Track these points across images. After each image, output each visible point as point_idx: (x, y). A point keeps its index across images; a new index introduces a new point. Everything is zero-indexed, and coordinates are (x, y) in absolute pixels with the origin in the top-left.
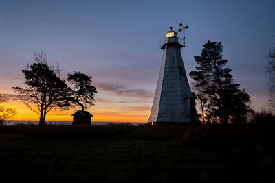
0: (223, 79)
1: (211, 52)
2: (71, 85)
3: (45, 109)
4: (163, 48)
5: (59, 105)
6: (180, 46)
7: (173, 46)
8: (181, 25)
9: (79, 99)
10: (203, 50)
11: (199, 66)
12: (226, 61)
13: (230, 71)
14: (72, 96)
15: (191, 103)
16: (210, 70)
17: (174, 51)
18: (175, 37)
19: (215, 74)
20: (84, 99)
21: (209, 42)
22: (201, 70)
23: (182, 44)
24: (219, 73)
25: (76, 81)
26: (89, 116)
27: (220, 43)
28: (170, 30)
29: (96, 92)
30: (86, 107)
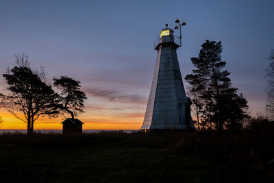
0: (221, 83)
1: (209, 53)
2: (59, 90)
3: (33, 117)
4: (157, 48)
5: (47, 113)
6: (176, 46)
7: (169, 46)
9: (68, 106)
10: (201, 51)
11: (196, 68)
12: (225, 63)
13: (229, 74)
14: (60, 103)
15: (186, 109)
16: (207, 73)
17: (170, 52)
18: (171, 36)
19: (212, 77)
20: (73, 106)
22: (197, 74)
23: (178, 44)
24: (216, 77)
25: (64, 86)
26: (80, 124)
27: (220, 43)
29: (86, 98)
30: (76, 115)
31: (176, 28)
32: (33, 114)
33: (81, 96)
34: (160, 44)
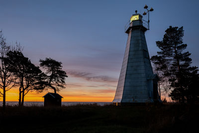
0: (182, 63)
1: (173, 36)
2: (44, 70)
3: (23, 91)
4: (128, 32)
5: (36, 88)
6: (145, 30)
7: (138, 29)
8: (146, 7)
9: (52, 83)
10: (165, 36)
11: (160, 50)
12: (186, 45)
13: (190, 54)
14: (46, 80)
15: (154, 84)
16: (169, 55)
17: (139, 34)
18: (140, 20)
19: (175, 58)
20: (56, 82)
21: (171, 27)
22: (161, 55)
23: (146, 27)
24: (178, 57)
25: (49, 66)
26: (60, 97)
27: (182, 27)
28: (135, 13)
29: (67, 76)
30: (58, 90)
31: (145, 14)
32: (24, 90)
33: (63, 74)
34: (130, 28)
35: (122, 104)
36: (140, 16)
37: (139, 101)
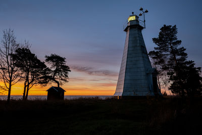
0: (178, 57)
1: (167, 34)
2: (49, 65)
3: (28, 86)
4: (126, 30)
5: (40, 83)
6: (141, 28)
7: (135, 28)
8: (141, 9)
9: (55, 77)
10: (160, 33)
11: (157, 46)
12: (180, 41)
13: (185, 49)
14: (50, 75)
15: (153, 78)
16: (166, 50)
17: (137, 32)
18: (137, 20)
19: (171, 53)
20: (60, 77)
21: (165, 25)
22: (158, 50)
23: (143, 26)
24: (174, 52)
25: (53, 62)
26: (63, 91)
27: (175, 26)
28: (132, 14)
29: (70, 71)
30: (61, 84)
31: (141, 15)
32: (29, 84)
33: (66, 69)
34: (128, 27)
35: (123, 98)
36: (137, 17)
37: (139, 94)
